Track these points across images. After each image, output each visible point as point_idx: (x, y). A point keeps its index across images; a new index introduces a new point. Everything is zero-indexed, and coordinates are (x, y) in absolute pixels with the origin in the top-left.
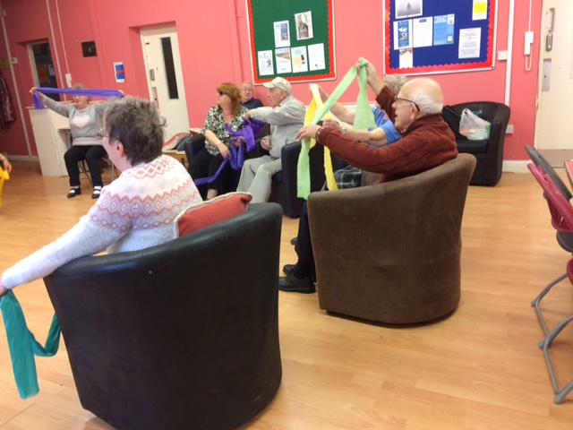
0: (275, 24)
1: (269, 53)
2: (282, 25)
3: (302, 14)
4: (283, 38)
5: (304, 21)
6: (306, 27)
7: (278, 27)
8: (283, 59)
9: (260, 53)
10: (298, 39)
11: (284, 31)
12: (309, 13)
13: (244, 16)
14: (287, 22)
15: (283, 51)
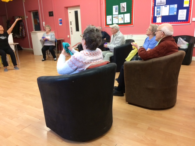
0: (113, 7)
1: (111, 16)
2: (116, 7)
3: (123, 3)
4: (116, 11)
6: (124, 8)
7: (114, 8)
8: (115, 19)
9: (108, 17)
10: (121, 12)
11: (116, 9)
12: (125, 3)
13: (103, 4)
14: (118, 6)
15: (116, 16)
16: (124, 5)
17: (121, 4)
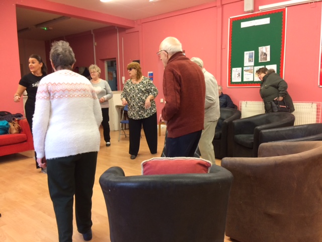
0: (245, 53)
1: (240, 69)
2: (249, 53)
3: (264, 47)
4: (250, 61)
5: (264, 51)
6: (265, 54)
7: (247, 55)
8: (248, 73)
9: (234, 69)
10: (260, 61)
11: (250, 57)
12: (268, 47)
13: (226, 48)
14: (253, 52)
15: (249, 68)
16: (266, 50)
17: (260, 48)
